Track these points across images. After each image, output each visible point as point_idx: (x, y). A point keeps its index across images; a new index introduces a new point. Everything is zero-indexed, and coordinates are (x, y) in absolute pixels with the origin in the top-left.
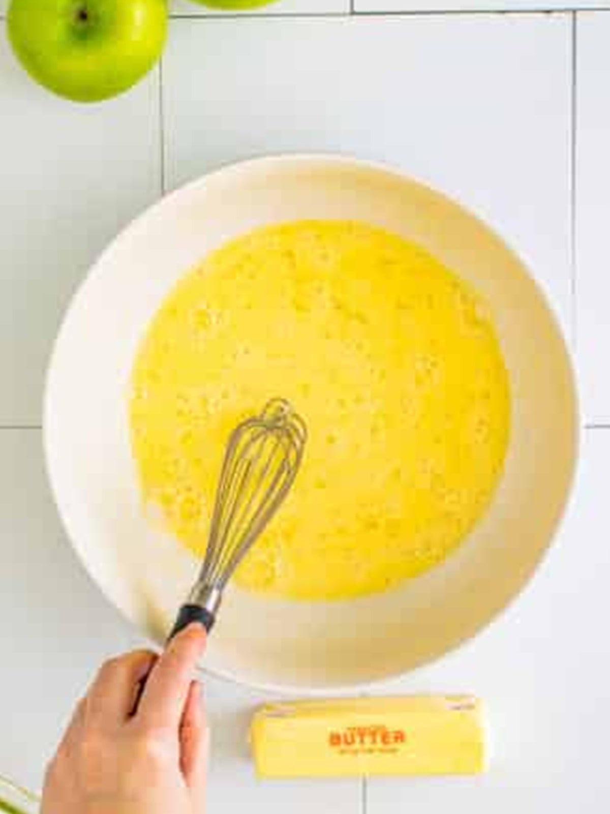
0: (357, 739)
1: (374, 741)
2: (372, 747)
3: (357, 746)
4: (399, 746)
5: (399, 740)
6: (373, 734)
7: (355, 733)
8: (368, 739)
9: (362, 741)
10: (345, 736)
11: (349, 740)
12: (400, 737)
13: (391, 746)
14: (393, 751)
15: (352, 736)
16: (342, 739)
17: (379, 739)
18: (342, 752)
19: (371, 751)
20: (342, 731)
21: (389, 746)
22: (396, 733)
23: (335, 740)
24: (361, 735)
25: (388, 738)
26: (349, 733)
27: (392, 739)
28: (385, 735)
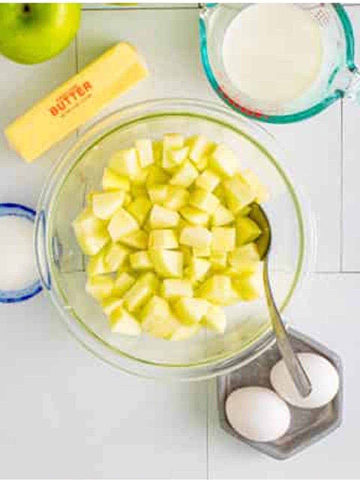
0: (66, 103)
1: (76, 99)
2: (76, 101)
3: (68, 107)
4: (90, 91)
5: (89, 89)
6: (73, 94)
7: (62, 100)
8: (71, 99)
9: (69, 102)
10: (58, 105)
11: (61, 106)
12: (87, 86)
13: (87, 94)
14: (89, 96)
15: (62, 103)
16: (57, 108)
17: (77, 95)
18: (63, 116)
19: (77, 105)
20: (54, 104)
21: (85, 96)
22: (84, 85)
23: (54, 111)
24: (66, 99)
25: (81, 90)
26: (59, 103)
27: (84, 90)
28: (79, 91)
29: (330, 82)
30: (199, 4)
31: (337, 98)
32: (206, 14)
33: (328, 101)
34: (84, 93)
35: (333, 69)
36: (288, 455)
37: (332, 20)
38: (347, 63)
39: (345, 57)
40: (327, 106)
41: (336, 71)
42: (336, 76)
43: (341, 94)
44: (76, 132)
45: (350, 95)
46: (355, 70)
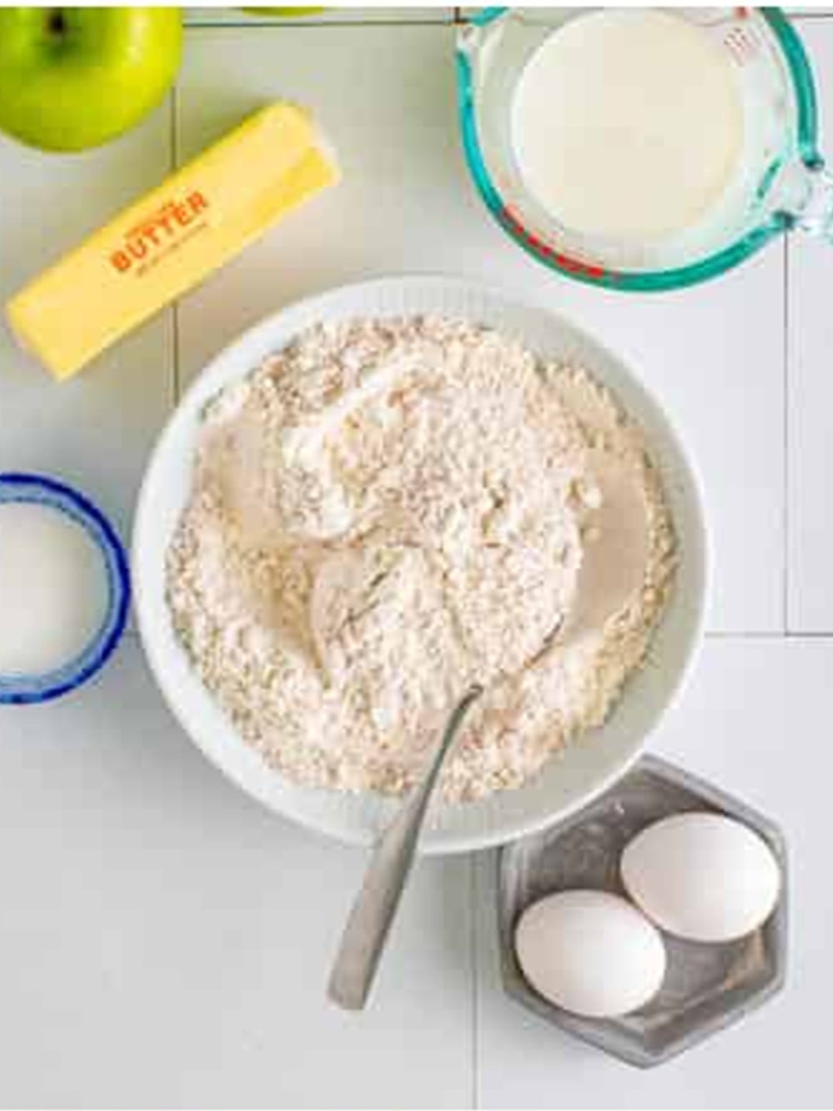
0: (147, 241)
1: (170, 231)
2: (172, 238)
3: (152, 251)
4: (206, 214)
5: (200, 208)
6: (164, 222)
7: (140, 235)
8: (160, 232)
9: (156, 241)
10: (131, 249)
11: (139, 250)
12: (197, 202)
13: (197, 222)
14: (204, 225)
15: (140, 242)
16: (129, 255)
17: (173, 223)
18: (141, 271)
19: (175, 246)
20: (121, 244)
21: (191, 226)
22: (190, 200)
23: (121, 262)
24: (149, 233)
25: (184, 213)
26: (133, 242)
27: (190, 212)
28: (178, 213)
29: (761, 194)
30: (457, 10)
31: (777, 230)
32: (473, 39)
33: (758, 237)
34: (189, 221)
35: (768, 162)
36: (661, 1057)
37: (765, 51)
38: (800, 148)
39: (795, 132)
40: (755, 249)
41: (773, 170)
42: (775, 181)
43: (786, 220)
44: (171, 311)
45: (807, 223)
46: (818, 166)
